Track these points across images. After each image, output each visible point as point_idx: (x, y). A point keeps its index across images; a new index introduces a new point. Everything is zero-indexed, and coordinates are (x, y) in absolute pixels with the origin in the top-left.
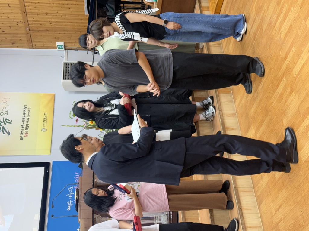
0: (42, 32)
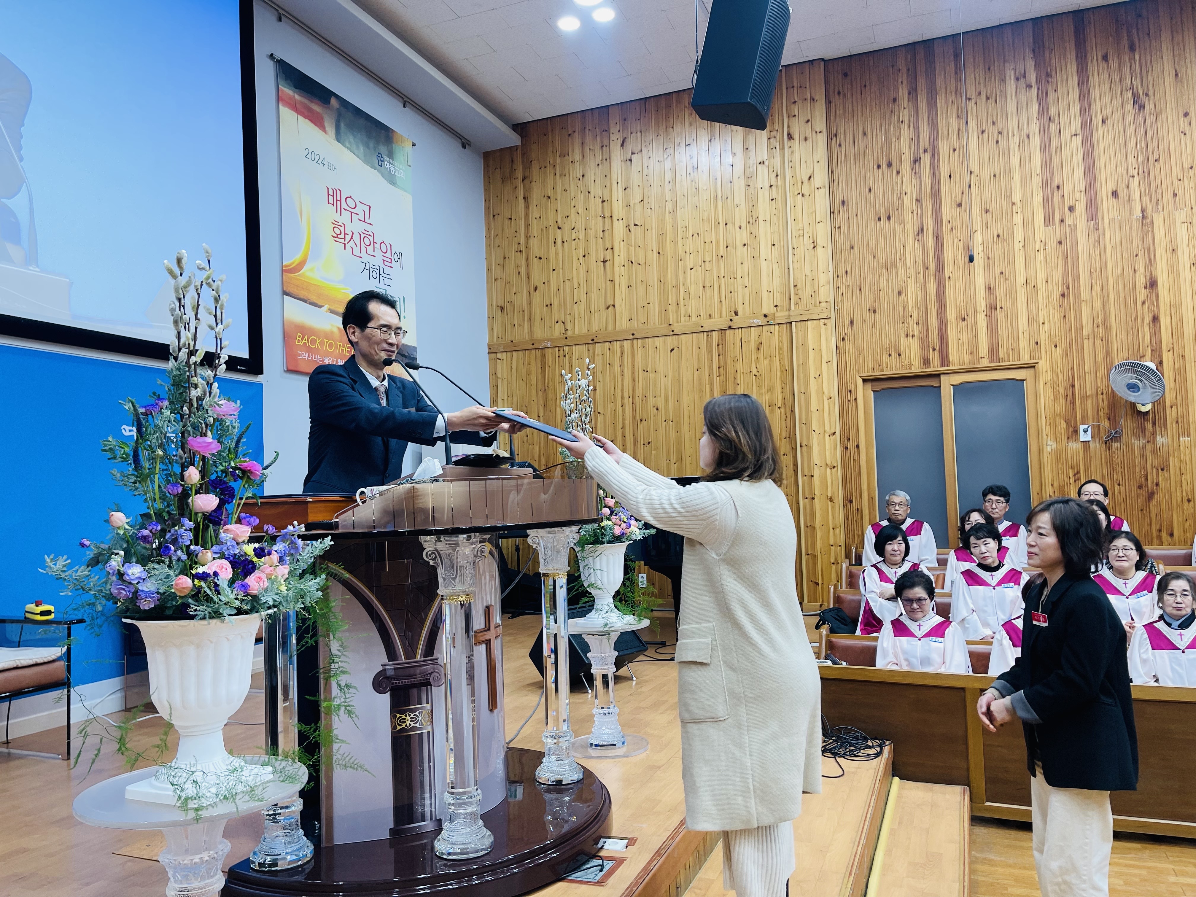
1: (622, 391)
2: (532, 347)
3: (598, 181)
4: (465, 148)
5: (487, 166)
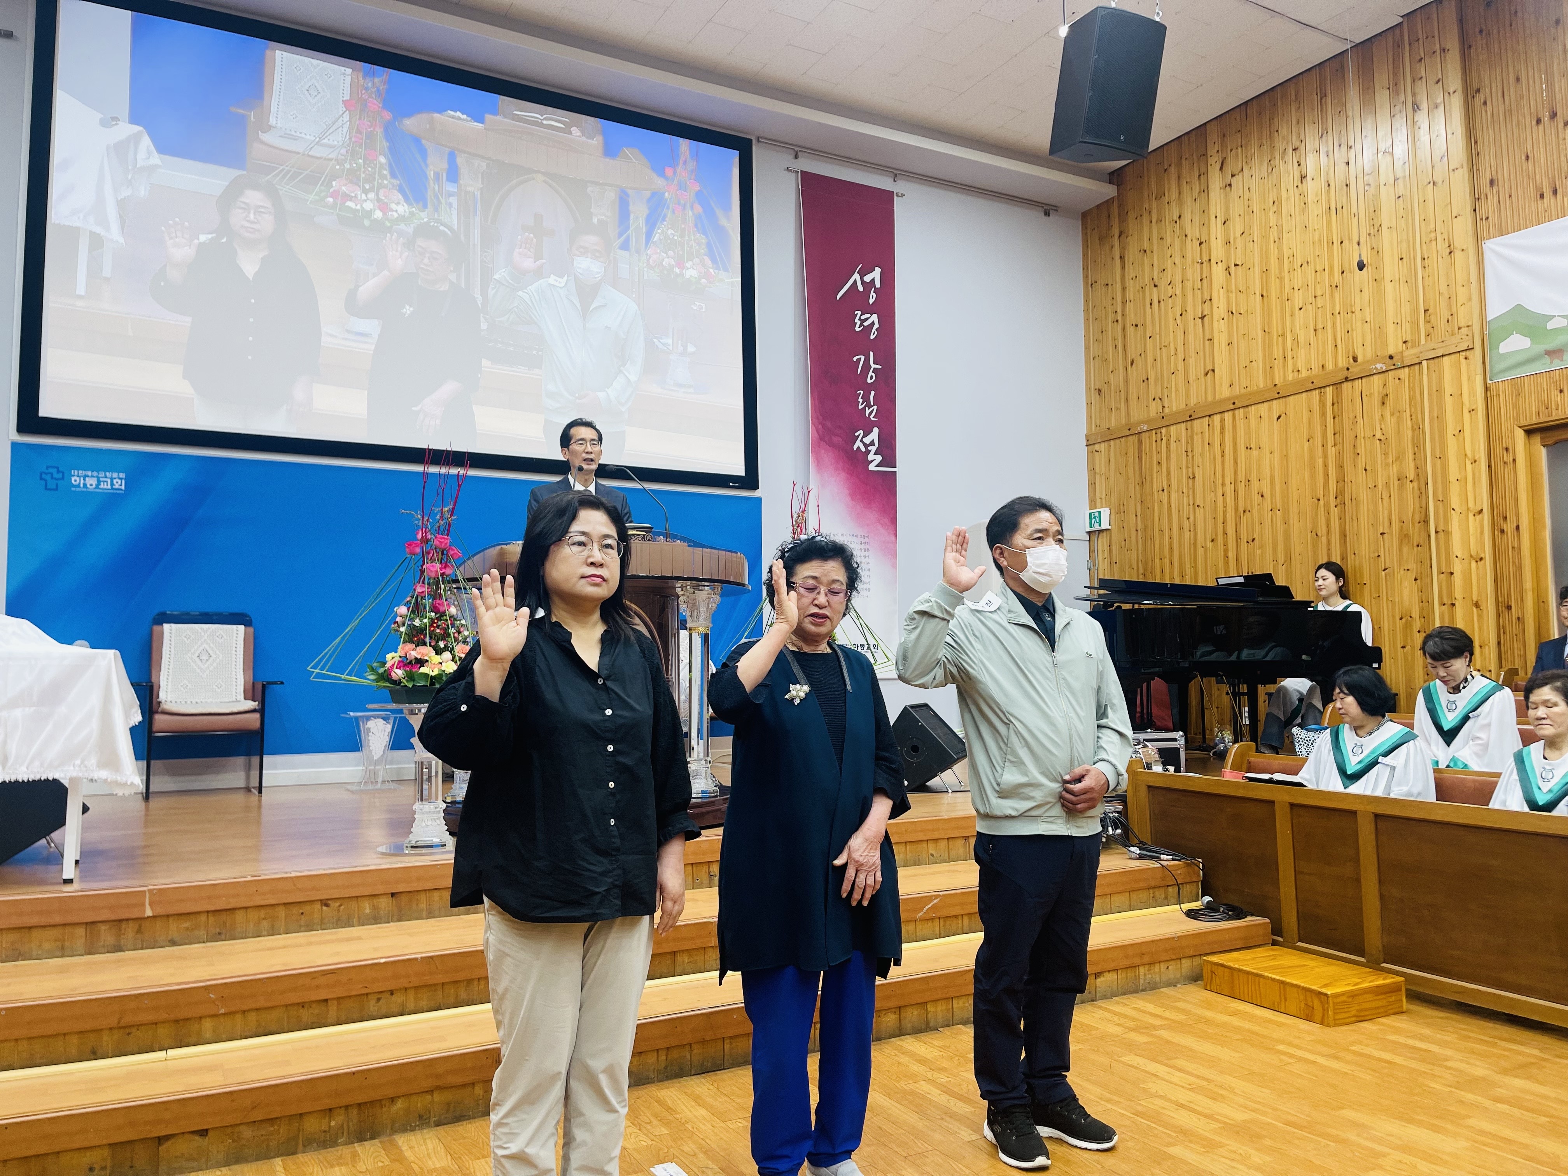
0: (1137, 468)
1: (1223, 476)
2: (1128, 433)
3: (1196, 220)
4: (1049, 215)
5: (1085, 228)
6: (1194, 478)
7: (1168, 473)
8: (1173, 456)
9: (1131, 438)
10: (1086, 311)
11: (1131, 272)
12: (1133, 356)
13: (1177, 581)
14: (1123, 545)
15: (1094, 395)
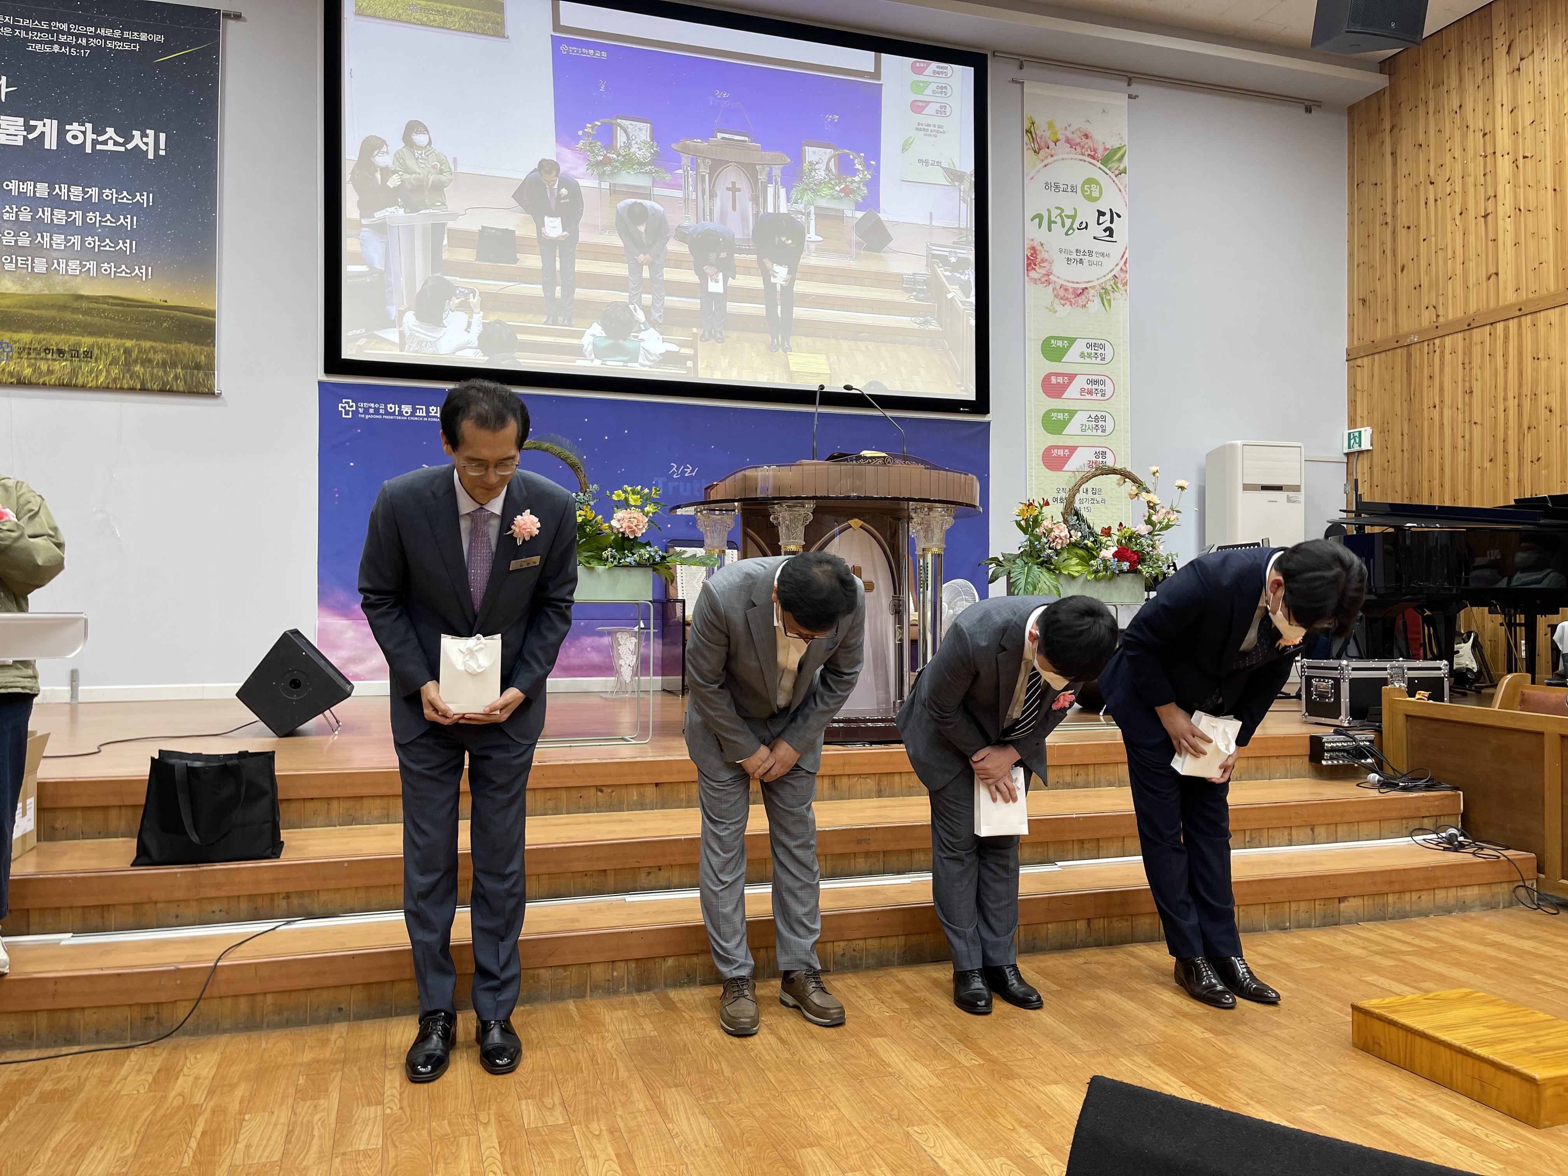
0: (1405, 383)
1: (1505, 389)
2: (1397, 345)
3: (1479, 109)
4: (1310, 112)
5: (1351, 123)
6: (1471, 392)
7: (1442, 388)
8: (1447, 370)
9: (1399, 351)
10: (1351, 214)
11: (1403, 169)
12: (1404, 262)
13: (1448, 504)
14: (1386, 468)
15: (1358, 306)
